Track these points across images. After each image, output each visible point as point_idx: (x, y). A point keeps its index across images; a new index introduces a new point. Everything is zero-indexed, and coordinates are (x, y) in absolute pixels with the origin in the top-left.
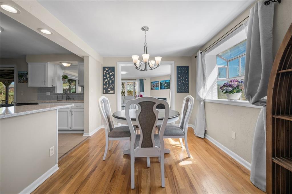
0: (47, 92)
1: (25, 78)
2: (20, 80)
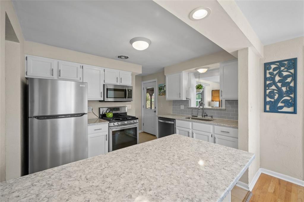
0: (181, 105)
1: (163, 91)
2: (160, 93)
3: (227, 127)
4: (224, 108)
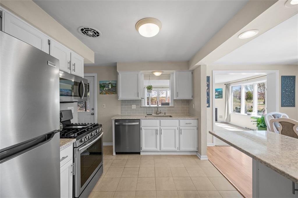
0: (133, 104)
1: (107, 89)
2: (102, 91)
3: (189, 119)
4: (173, 106)
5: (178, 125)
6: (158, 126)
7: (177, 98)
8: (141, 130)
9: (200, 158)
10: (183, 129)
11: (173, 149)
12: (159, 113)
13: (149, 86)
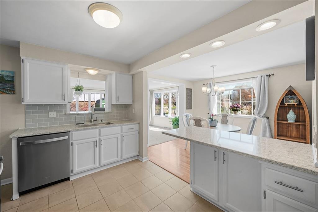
0: (50, 111)
3: (131, 124)
4: (110, 111)
5: (120, 132)
6: (97, 136)
7: (118, 102)
8: (72, 145)
9: (142, 161)
10: (126, 136)
11: (115, 159)
12: (94, 121)
13: (79, 86)
